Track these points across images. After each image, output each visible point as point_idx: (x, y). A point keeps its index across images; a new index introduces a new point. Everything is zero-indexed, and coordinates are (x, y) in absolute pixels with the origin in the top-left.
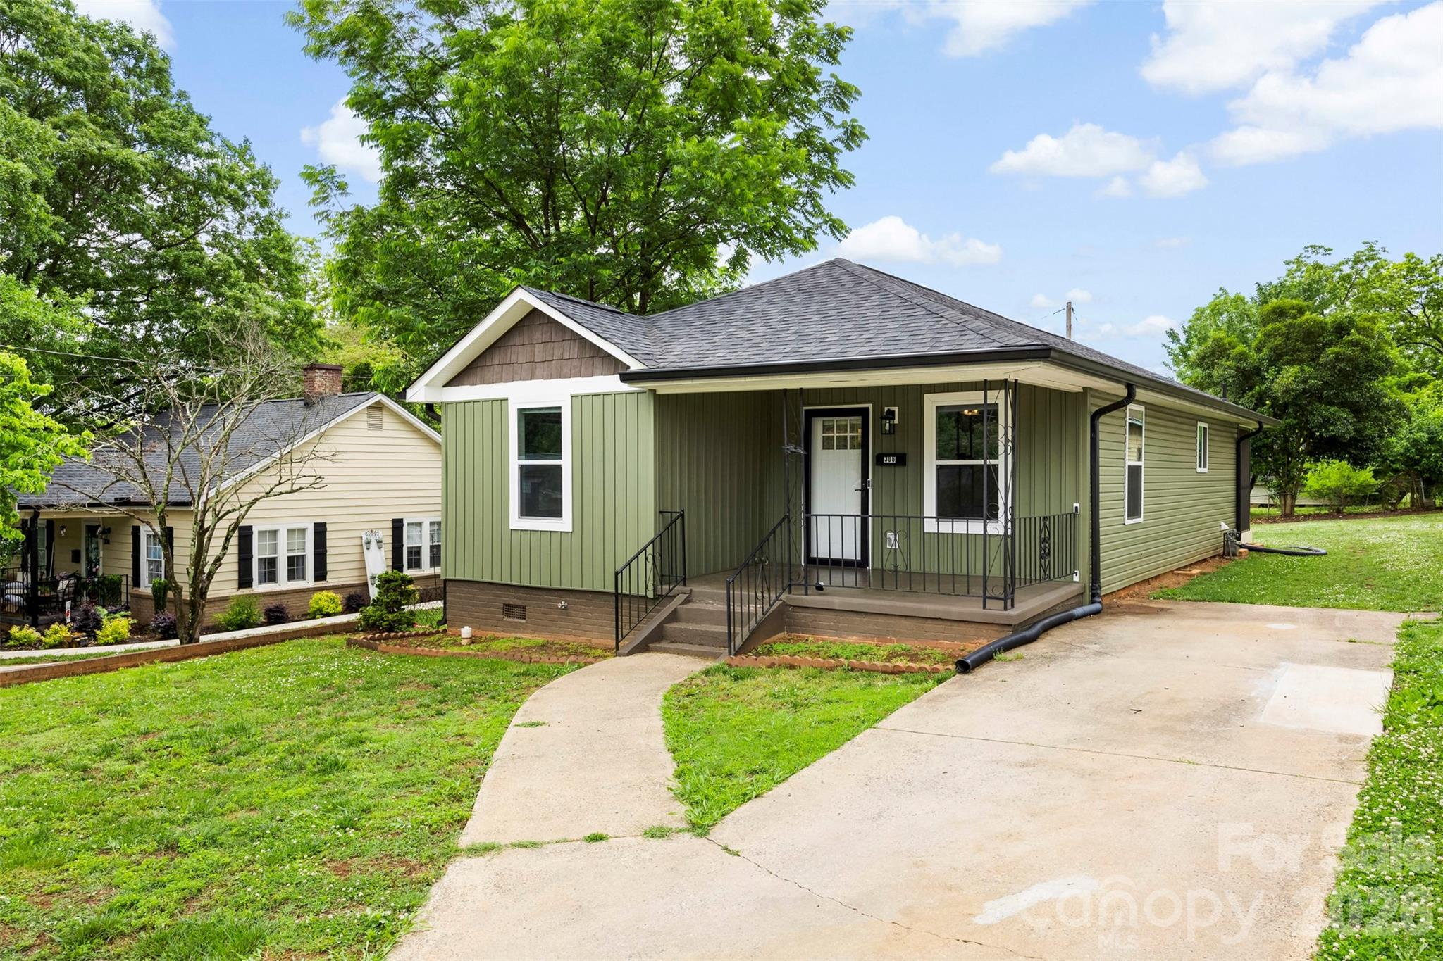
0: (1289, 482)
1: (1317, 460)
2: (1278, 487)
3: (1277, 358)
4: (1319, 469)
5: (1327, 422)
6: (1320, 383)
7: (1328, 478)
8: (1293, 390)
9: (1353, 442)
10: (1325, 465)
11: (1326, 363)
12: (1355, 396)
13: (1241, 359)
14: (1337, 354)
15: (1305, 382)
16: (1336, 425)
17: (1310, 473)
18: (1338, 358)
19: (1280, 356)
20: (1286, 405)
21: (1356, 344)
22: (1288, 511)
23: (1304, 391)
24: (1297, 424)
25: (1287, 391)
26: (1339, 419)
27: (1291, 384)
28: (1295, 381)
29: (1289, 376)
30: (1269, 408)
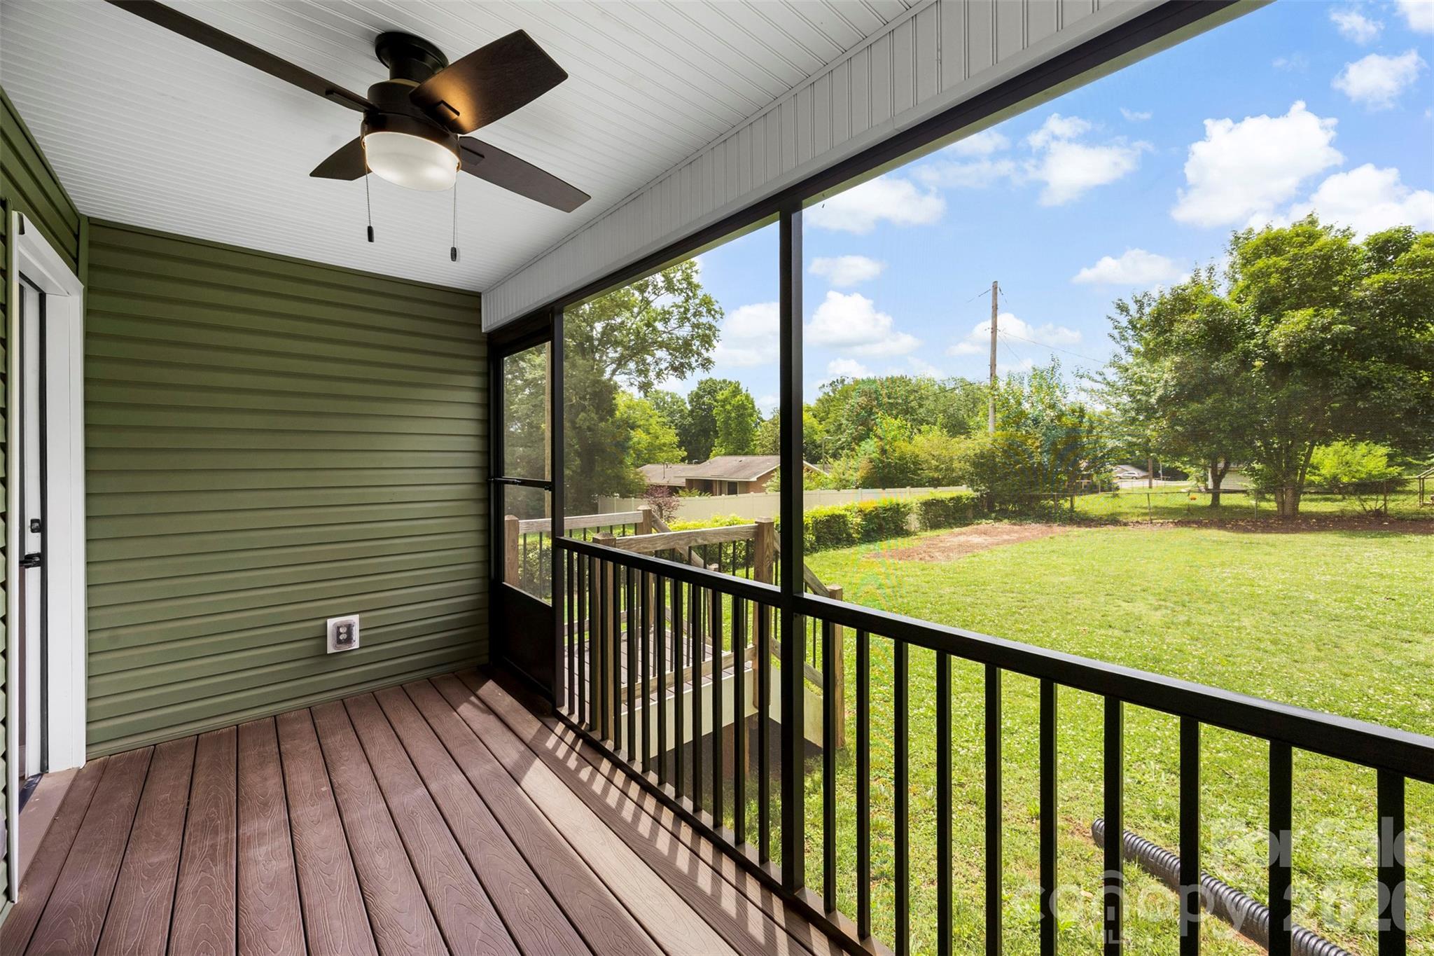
0: (1288, 473)
3: (1273, 304)
5: (1365, 386)
6: (1351, 329)
8: (1305, 341)
13: (1214, 311)
14: (1387, 282)
15: (1325, 329)
18: (1387, 289)
19: (1278, 300)
20: (1291, 365)
21: (1423, 263)
22: (1288, 510)
26: (1389, 381)
27: (1301, 331)
28: (1308, 328)
29: (1297, 320)
30: (1261, 371)
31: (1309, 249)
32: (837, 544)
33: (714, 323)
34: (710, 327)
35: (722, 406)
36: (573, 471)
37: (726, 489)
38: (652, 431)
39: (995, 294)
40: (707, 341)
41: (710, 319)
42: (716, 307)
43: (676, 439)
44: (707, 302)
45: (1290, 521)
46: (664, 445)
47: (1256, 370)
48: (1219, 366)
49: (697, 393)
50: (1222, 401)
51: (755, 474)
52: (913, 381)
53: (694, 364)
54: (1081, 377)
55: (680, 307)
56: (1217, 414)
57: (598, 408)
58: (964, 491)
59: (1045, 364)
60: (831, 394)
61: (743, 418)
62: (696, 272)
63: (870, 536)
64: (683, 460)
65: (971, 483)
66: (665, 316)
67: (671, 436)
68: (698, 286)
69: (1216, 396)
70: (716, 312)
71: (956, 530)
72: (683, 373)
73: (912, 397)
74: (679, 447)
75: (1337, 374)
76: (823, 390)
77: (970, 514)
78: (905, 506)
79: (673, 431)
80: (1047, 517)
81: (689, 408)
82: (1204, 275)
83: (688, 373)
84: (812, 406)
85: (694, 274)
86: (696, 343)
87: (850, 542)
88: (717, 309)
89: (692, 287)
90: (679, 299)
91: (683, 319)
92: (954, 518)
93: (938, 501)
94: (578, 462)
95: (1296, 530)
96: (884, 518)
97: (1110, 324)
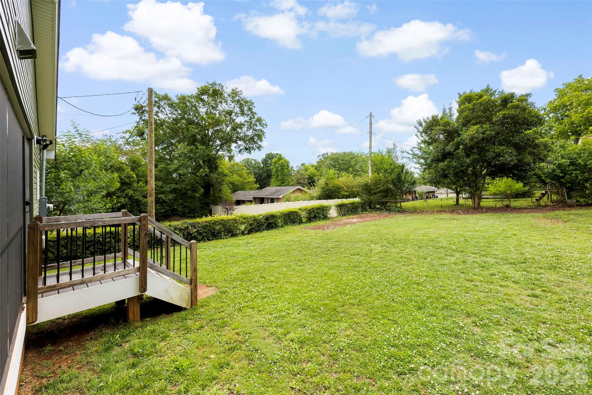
0: (476, 190)
1: (493, 179)
2: (471, 193)
3: (466, 123)
4: (495, 182)
5: (498, 155)
6: (493, 133)
7: (500, 186)
8: (476, 138)
9: (516, 166)
10: (498, 181)
11: (497, 121)
12: (517, 139)
13: (446, 125)
14: (504, 115)
15: (483, 133)
16: (504, 157)
17: (490, 185)
18: (504, 117)
19: (469, 121)
20: (472, 148)
21: (517, 107)
22: (476, 206)
23: (483, 139)
24: (480, 158)
25: (472, 139)
26: (506, 153)
27: (474, 134)
28: (477, 132)
29: (473, 130)
30: (462, 150)
31: (480, 101)
32: (293, 223)
33: (263, 129)
34: (262, 131)
35: (274, 165)
36: (200, 195)
37: (269, 201)
38: (243, 176)
39: (371, 118)
40: (260, 137)
41: (261, 128)
42: (264, 122)
43: (255, 180)
44: (259, 120)
45: (477, 209)
46: (249, 182)
47: (460, 149)
48: (450, 148)
49: (265, 159)
50: (450, 161)
51: (282, 195)
52: (355, 154)
53: (255, 147)
54: (403, 152)
55: (249, 122)
56: (449, 167)
57: (210, 167)
58: (357, 200)
59: (391, 146)
60: (323, 159)
61: (283, 170)
62: (254, 107)
63: (311, 220)
64: (258, 189)
65: (361, 197)
66: (241, 126)
67: (252, 179)
68: (255, 113)
69: (448, 160)
70: (264, 124)
71: (351, 217)
72: (250, 151)
73: (352, 161)
74: (256, 183)
75: (489, 151)
76: (319, 157)
77: (360, 210)
78: (327, 207)
79: (253, 176)
80: (389, 210)
81: (262, 166)
82: (447, 111)
83: (252, 151)
84: (315, 165)
85: (253, 108)
86: (256, 138)
87: (301, 222)
88: (264, 123)
89: (253, 114)
90: (247, 119)
91: (250, 128)
92: (352, 212)
93: (344, 205)
94: (202, 190)
95: (479, 213)
96: (317, 213)
97: (416, 130)
